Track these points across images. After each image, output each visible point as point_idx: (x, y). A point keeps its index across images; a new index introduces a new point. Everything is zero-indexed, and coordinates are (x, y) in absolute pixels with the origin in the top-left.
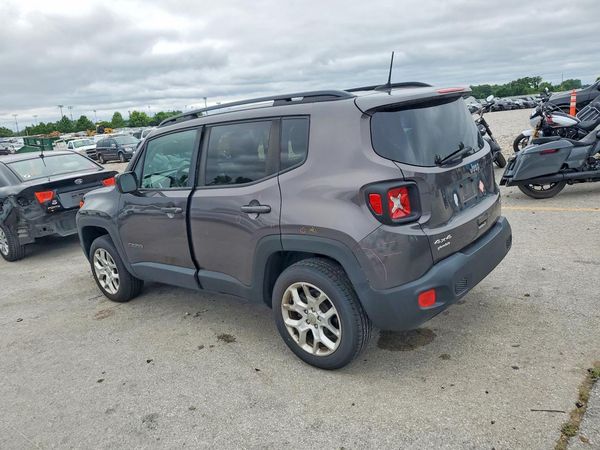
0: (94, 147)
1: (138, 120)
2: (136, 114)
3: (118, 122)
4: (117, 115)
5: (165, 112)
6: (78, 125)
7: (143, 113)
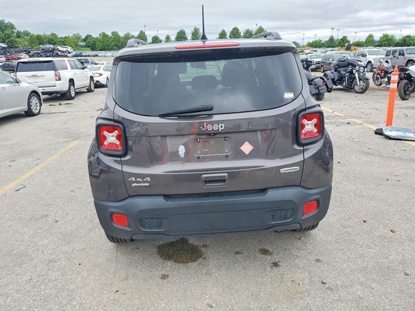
0: (320, 60)
1: (386, 41)
2: (386, 36)
3: (370, 42)
4: (371, 36)
5: (412, 35)
6: (339, 43)
7: (392, 36)
